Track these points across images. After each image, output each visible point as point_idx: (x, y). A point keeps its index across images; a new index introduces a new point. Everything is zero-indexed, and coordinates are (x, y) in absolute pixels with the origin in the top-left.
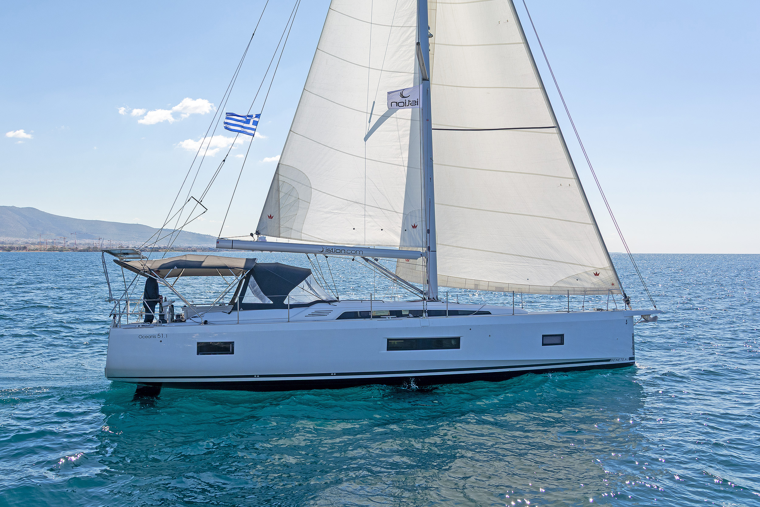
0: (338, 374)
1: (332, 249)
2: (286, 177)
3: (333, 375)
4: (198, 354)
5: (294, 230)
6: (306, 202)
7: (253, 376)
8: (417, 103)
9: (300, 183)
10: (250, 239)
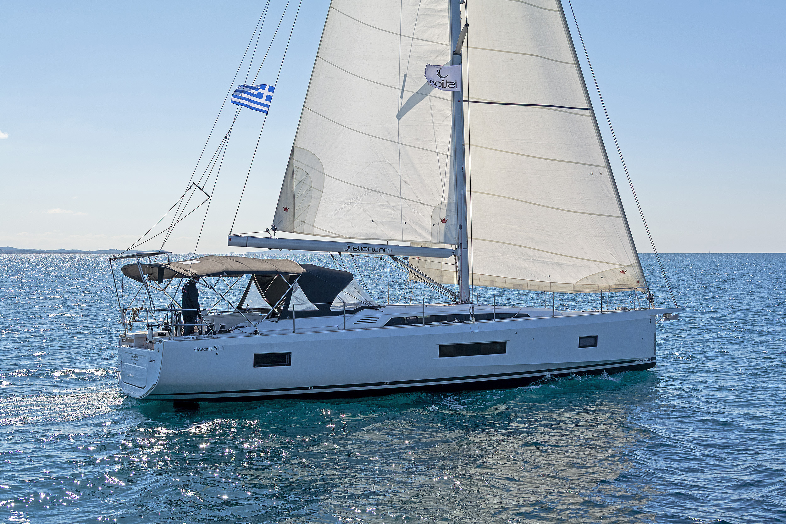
0: (391, 383)
1: (359, 247)
2: (300, 162)
3: (387, 384)
4: (254, 367)
5: (307, 224)
6: (319, 190)
7: (307, 388)
8: (455, 85)
9: (314, 169)
10: (267, 235)
